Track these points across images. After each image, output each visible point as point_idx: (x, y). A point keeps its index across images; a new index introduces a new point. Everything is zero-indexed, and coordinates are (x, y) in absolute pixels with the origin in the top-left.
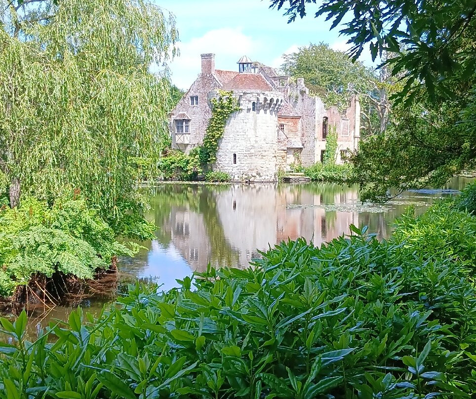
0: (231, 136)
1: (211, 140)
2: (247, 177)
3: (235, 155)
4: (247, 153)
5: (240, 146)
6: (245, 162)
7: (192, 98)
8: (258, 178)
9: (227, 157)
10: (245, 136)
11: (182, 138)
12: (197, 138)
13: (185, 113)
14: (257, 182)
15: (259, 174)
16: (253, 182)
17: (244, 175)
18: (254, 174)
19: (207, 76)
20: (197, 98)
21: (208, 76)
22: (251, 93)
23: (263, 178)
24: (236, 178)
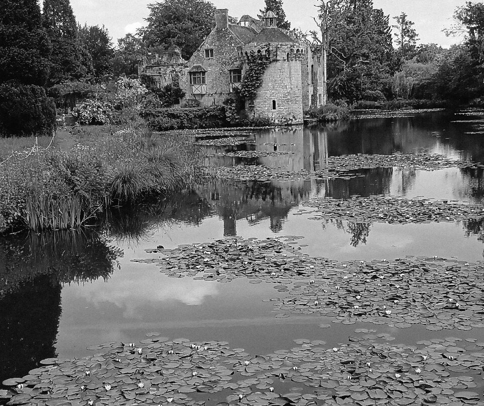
0: (270, 84)
1: (251, 89)
2: (285, 120)
3: (274, 102)
4: (284, 99)
5: (279, 93)
6: (283, 108)
7: (207, 51)
8: (294, 122)
9: (267, 103)
10: (282, 84)
11: (199, 89)
12: (215, 88)
13: (201, 65)
14: (294, 125)
15: (294, 117)
16: (291, 125)
17: (283, 119)
18: (291, 118)
19: (222, 30)
20: (212, 50)
21: (224, 30)
22: (286, 45)
23: (297, 120)
24: (276, 122)
